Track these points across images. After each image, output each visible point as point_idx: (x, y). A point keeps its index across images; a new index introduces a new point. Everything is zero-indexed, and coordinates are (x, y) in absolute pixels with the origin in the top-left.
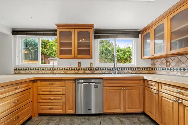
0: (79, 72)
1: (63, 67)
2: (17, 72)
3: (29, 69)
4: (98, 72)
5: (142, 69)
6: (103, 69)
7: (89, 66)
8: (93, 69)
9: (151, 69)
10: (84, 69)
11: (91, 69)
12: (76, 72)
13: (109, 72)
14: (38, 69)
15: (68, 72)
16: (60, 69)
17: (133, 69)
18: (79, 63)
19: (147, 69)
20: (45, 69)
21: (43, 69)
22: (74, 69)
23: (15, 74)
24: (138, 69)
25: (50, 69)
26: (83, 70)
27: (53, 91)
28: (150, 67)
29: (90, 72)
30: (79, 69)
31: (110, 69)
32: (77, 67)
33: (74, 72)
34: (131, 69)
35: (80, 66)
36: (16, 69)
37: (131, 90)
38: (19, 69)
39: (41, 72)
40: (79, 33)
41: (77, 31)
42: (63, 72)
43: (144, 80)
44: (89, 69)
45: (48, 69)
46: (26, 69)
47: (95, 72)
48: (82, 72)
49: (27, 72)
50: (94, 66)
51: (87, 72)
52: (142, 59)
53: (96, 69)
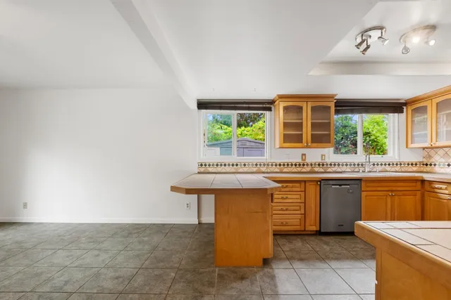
0: (304, 170)
1: (278, 161)
2: (202, 170)
3: (221, 165)
4: (334, 169)
5: (408, 164)
6: (343, 165)
7: (319, 160)
8: (327, 165)
9: (423, 164)
10: (312, 165)
11: (323, 165)
12: (299, 169)
13: (353, 169)
14: (237, 165)
15: (285, 170)
16: (272, 165)
17: (393, 164)
18: (303, 155)
19: (416, 164)
20: (249, 165)
21: (245, 165)
22: (296, 165)
23: (199, 173)
24: (401, 164)
25: (256, 165)
26: (310, 166)
27: (287, 198)
28: (421, 160)
29: (322, 170)
30: (304, 165)
31: (354, 165)
32: (300, 160)
33: (295, 170)
34: (389, 165)
35: (305, 160)
36: (202, 165)
37: (402, 197)
38: (205, 165)
39: (241, 170)
40: (313, 109)
41: (310, 105)
42: (277, 170)
43: (423, 181)
44: (319, 165)
45: (253, 165)
46: (217, 165)
47: (329, 170)
48: (308, 169)
49: (219, 169)
50: (328, 160)
51: (316, 169)
52: (407, 147)
53: (331, 165)
